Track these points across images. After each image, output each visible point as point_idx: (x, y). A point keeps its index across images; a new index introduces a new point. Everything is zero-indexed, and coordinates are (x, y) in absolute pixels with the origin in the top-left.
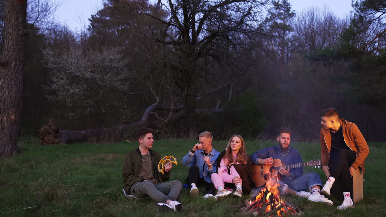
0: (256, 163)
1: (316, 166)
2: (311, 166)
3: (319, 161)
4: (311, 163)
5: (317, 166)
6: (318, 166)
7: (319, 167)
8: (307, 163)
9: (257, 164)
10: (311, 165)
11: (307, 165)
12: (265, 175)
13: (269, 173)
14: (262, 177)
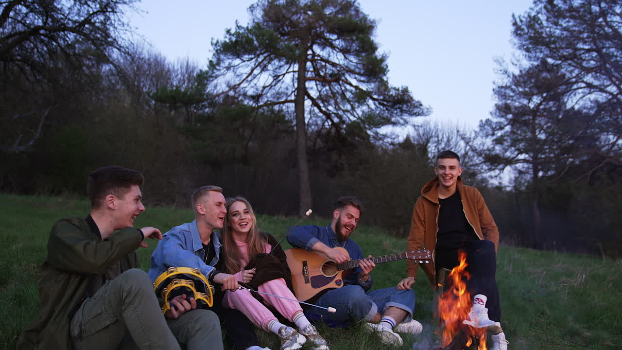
2: (414, 260)
8: (406, 253)
10: (414, 257)
11: (407, 257)
12: (312, 278)
13: (322, 273)
14: (306, 283)
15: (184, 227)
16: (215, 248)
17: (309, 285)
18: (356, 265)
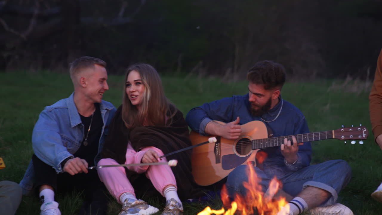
0: (200, 131)
1: (354, 140)
2: (344, 140)
3: (362, 128)
4: (343, 133)
5: (357, 140)
6: (360, 140)
7: (361, 143)
8: (333, 131)
9: (202, 134)
10: (343, 137)
11: (334, 137)
12: (224, 156)
13: (236, 152)
14: (217, 163)
15: (59, 104)
16: (102, 114)
17: (220, 165)
18: (273, 144)
